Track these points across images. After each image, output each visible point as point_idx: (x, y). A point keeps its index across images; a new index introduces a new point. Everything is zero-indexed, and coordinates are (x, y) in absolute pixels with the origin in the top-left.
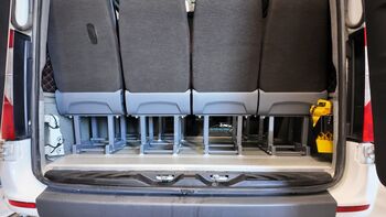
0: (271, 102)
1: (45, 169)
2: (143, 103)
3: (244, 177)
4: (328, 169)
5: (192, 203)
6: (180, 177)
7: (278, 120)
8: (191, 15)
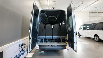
0: (61, 37)
1: (39, 44)
2: (47, 37)
3: (58, 45)
4: (66, 44)
5: (53, 48)
6: (52, 45)
7: (62, 39)
8: (53, 28)
